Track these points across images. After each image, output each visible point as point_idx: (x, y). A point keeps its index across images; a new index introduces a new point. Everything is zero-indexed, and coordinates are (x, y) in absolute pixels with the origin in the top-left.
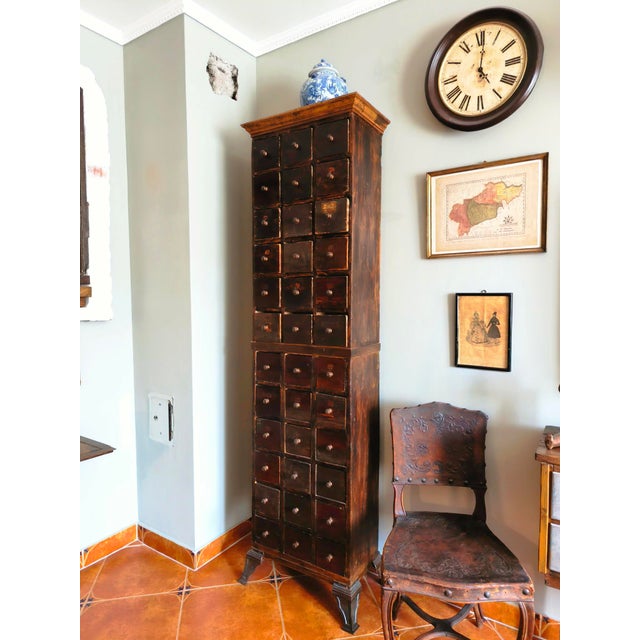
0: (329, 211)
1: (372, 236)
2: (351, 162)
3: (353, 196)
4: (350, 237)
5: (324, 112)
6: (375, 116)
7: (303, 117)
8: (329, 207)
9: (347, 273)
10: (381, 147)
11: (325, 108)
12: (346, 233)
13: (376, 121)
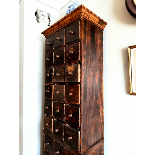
0: (71, 71)
1: (97, 82)
2: (81, 44)
3: (82, 62)
4: (81, 85)
5: (69, 20)
6: (97, 20)
7: (61, 25)
8: (71, 68)
9: (79, 106)
10: (102, 36)
11: (69, 18)
12: (79, 83)
13: (98, 23)
